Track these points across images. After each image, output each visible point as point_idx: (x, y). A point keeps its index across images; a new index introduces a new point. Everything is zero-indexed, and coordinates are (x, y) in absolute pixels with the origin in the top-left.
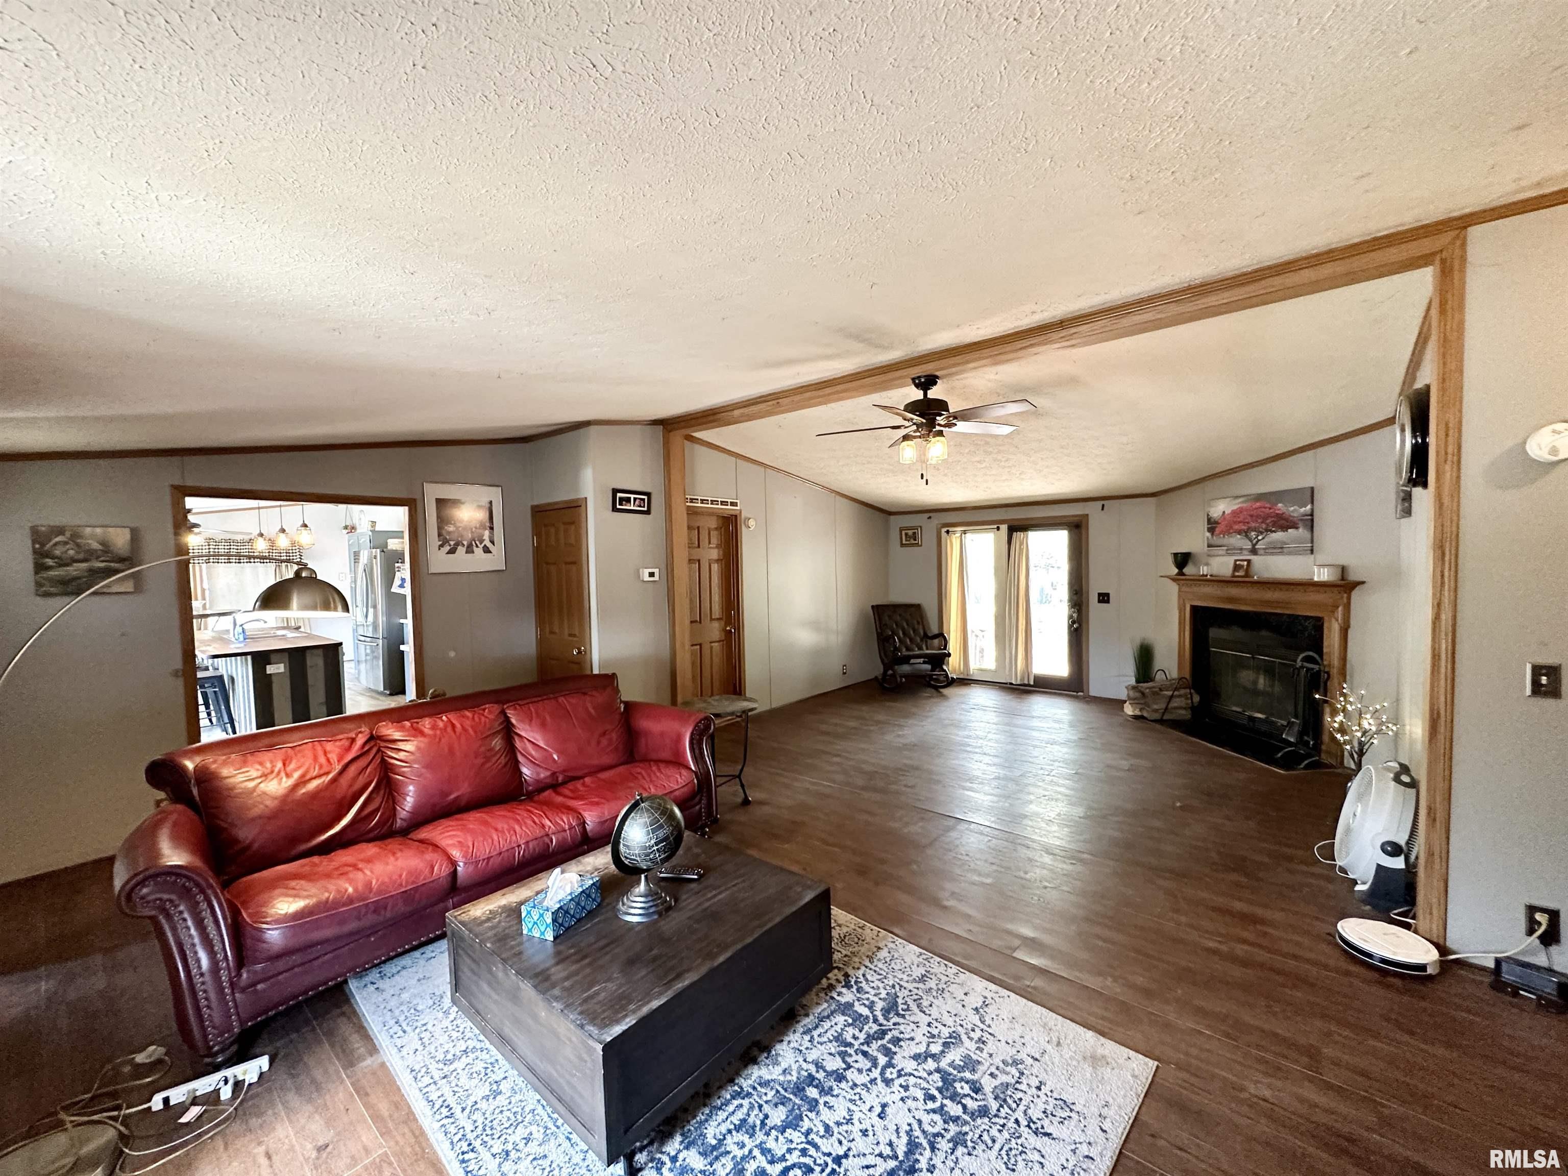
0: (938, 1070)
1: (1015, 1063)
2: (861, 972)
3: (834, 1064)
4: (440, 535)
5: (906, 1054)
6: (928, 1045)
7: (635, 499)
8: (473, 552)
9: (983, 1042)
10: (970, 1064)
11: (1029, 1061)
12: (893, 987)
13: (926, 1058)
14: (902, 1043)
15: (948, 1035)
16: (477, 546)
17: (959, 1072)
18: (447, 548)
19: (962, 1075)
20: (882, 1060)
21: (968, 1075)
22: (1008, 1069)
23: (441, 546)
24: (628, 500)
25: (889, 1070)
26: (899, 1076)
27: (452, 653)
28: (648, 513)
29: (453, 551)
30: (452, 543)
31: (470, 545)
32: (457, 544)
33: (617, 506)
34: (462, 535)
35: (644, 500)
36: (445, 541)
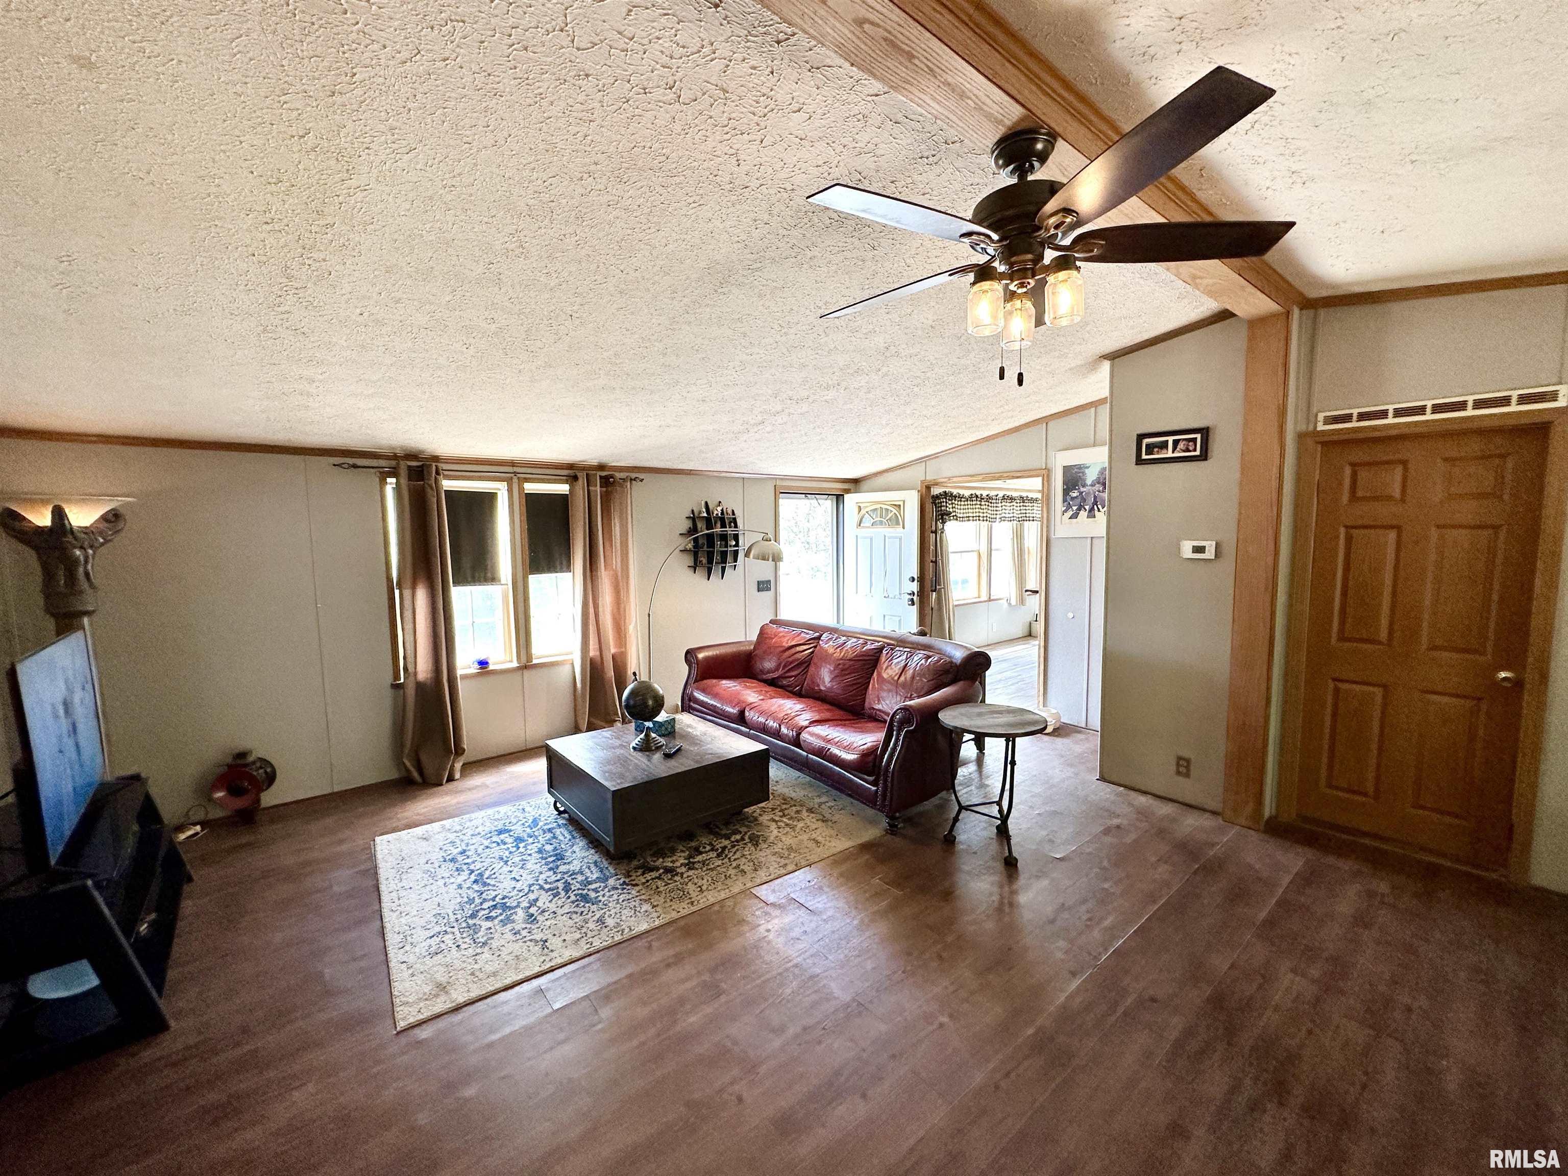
0: (518, 906)
1: (485, 944)
4: (1064, 501)
5: (542, 897)
6: (539, 908)
7: (1176, 443)
8: (1094, 517)
9: (515, 934)
10: (508, 921)
11: (479, 950)
13: (531, 904)
14: (552, 897)
16: (1099, 510)
18: (1070, 513)
20: (548, 886)
21: (501, 918)
22: (485, 938)
23: (1065, 511)
24: (1164, 445)
25: (538, 887)
27: (1071, 615)
28: (1204, 456)
29: (1075, 516)
30: (1075, 508)
31: (1092, 510)
32: (1079, 509)
33: (1144, 457)
34: (1085, 500)
35: (1194, 440)
36: (1069, 507)
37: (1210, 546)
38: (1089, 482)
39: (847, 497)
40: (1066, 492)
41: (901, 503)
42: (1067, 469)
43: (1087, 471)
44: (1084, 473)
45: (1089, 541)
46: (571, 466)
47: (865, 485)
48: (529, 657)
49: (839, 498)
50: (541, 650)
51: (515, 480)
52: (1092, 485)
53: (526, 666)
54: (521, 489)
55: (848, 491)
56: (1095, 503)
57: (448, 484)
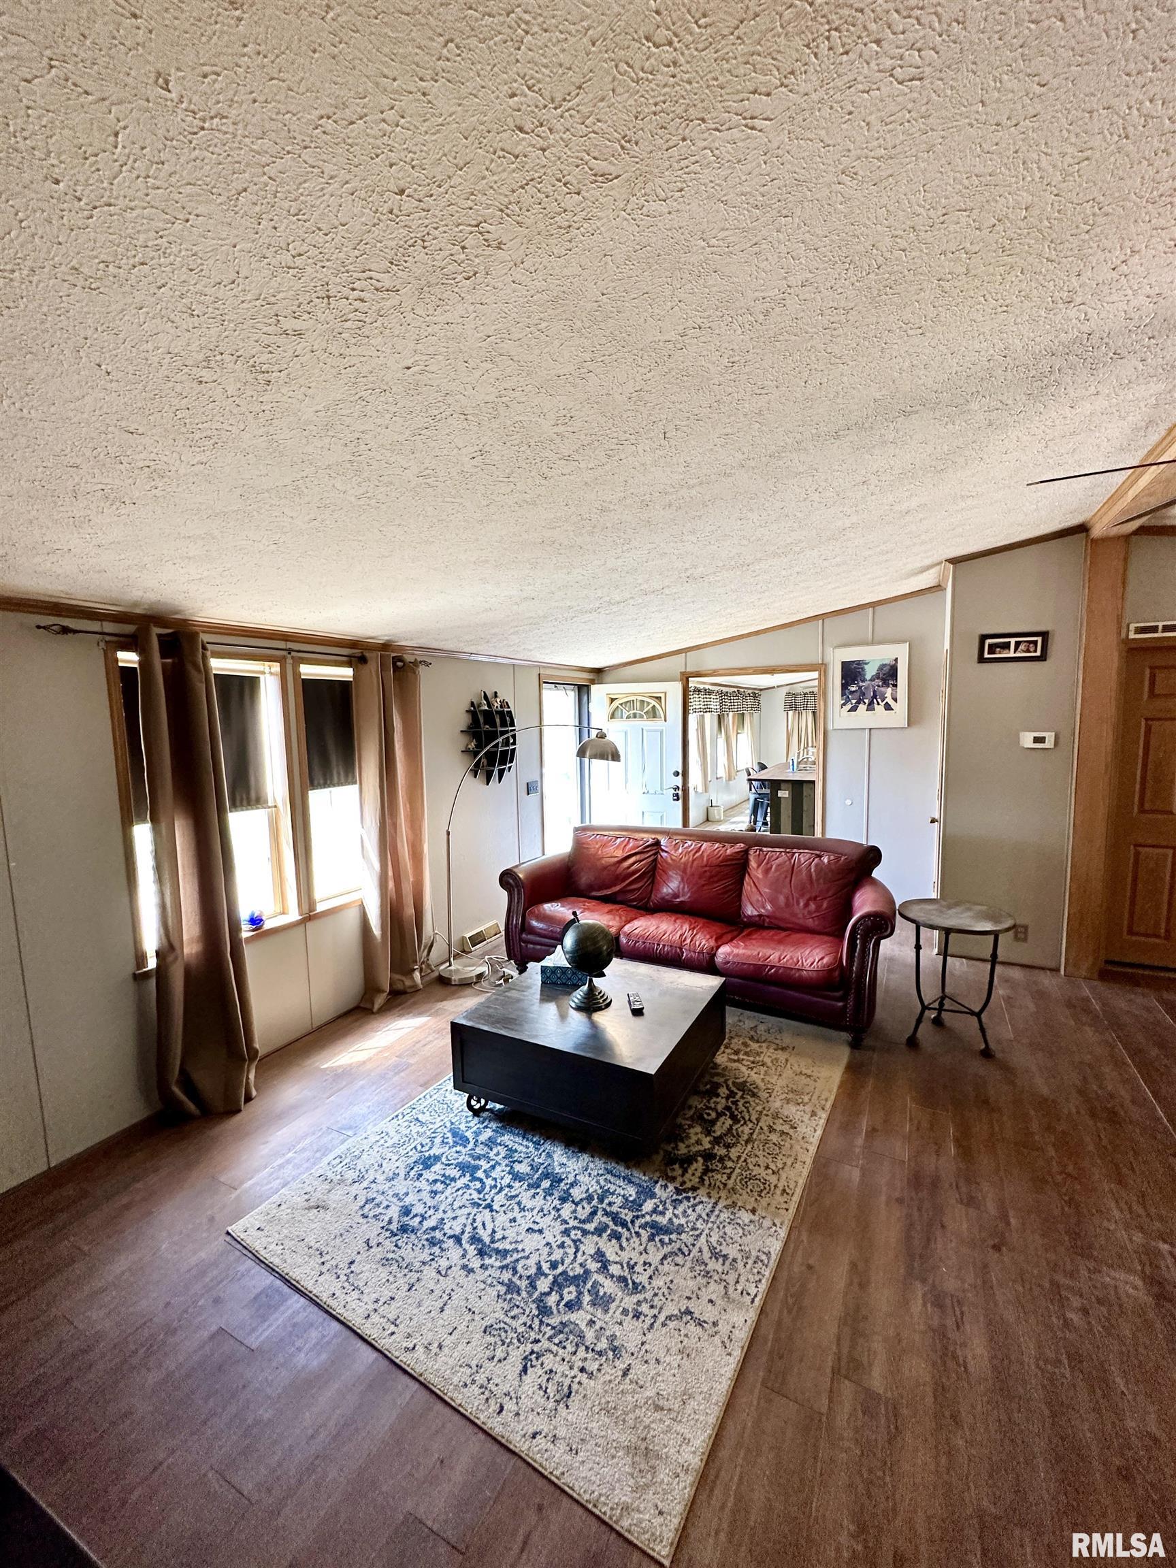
0: (587, 1272)
1: (615, 1349)
2: (705, 1199)
3: (577, 1193)
4: (843, 695)
5: (601, 1245)
6: (616, 1263)
7: (1018, 644)
8: (873, 710)
9: (637, 1317)
10: (601, 1300)
11: (621, 1365)
12: (694, 1229)
13: (601, 1261)
14: (614, 1241)
15: (637, 1281)
16: (878, 704)
17: (589, 1291)
18: (849, 706)
19: (586, 1293)
20: (590, 1227)
21: (587, 1298)
22: (604, 1340)
23: (844, 704)
24: (1006, 646)
25: (579, 1233)
26: (575, 1241)
27: (848, 802)
28: (1043, 658)
29: (854, 709)
30: (854, 701)
31: (871, 703)
32: (858, 702)
33: (986, 656)
34: (864, 694)
35: (1035, 643)
36: (848, 700)
37: (1050, 737)
38: (868, 677)
39: (594, 688)
40: (844, 687)
41: (662, 696)
42: (846, 666)
43: (866, 667)
44: (863, 669)
45: (867, 731)
46: (353, 644)
47: (608, 677)
48: (312, 904)
49: (582, 690)
50: (325, 894)
51: (289, 661)
52: (871, 680)
53: (310, 916)
54: (296, 674)
55: (593, 682)
56: (875, 696)
57: (219, 665)
